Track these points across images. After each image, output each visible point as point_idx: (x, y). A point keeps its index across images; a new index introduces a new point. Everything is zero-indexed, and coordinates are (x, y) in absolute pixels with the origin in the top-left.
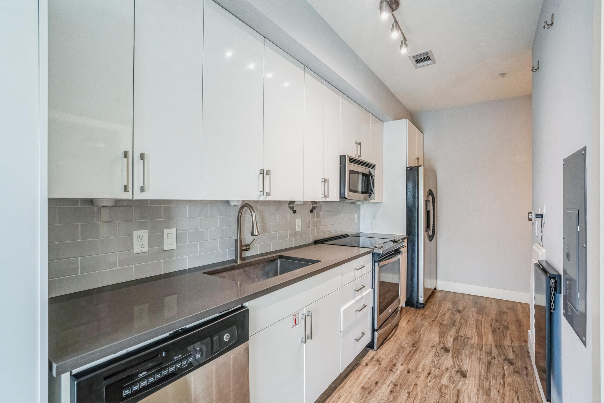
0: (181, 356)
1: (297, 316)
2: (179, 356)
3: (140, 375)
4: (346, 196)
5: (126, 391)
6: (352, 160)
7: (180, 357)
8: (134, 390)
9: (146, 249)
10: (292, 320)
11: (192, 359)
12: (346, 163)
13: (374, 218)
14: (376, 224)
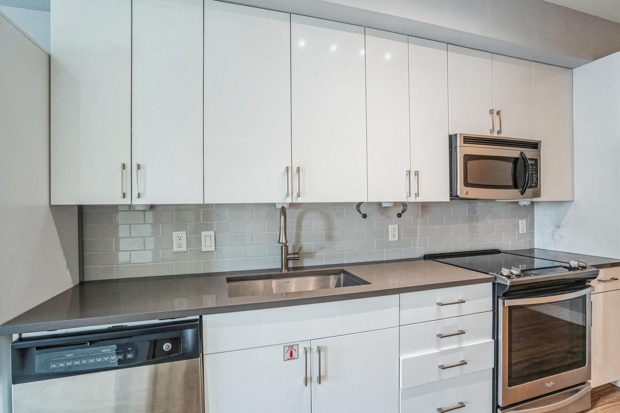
0: (110, 350)
1: (295, 347)
2: (108, 350)
3: (67, 356)
4: (459, 194)
5: (54, 364)
6: (468, 140)
7: (108, 352)
8: (60, 366)
9: (184, 249)
10: (285, 352)
11: (122, 357)
12: (458, 144)
13: (558, 227)
14: (562, 237)
